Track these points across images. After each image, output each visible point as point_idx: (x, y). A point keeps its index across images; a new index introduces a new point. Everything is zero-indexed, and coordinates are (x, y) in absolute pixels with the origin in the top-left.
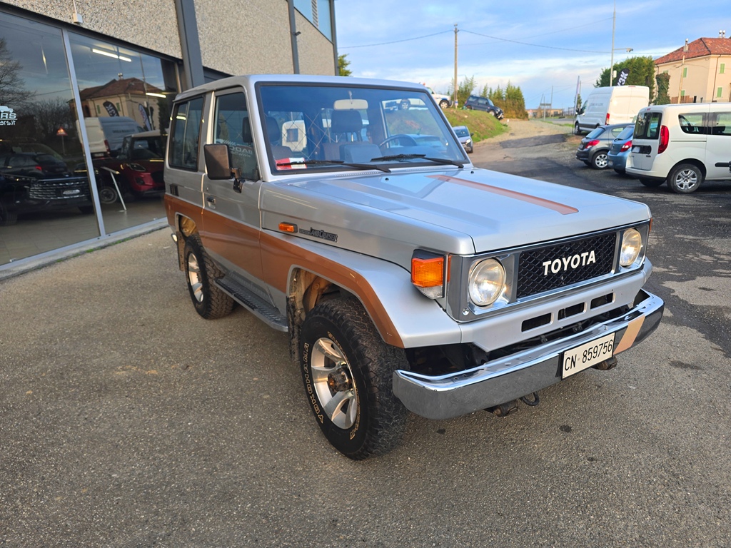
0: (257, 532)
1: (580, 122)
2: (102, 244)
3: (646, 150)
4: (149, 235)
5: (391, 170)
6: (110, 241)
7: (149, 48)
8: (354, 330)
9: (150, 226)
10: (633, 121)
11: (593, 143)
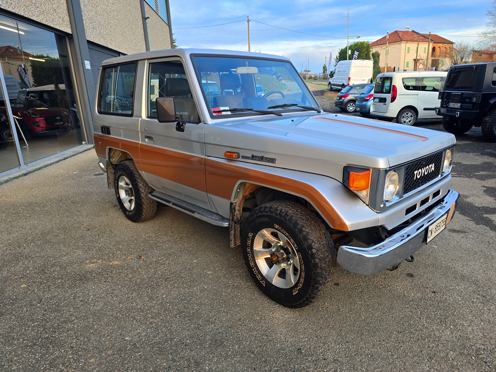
0: (251, 363)
1: (331, 83)
2: (24, 172)
3: (383, 100)
4: (57, 164)
5: (282, 114)
6: (30, 169)
7: (49, 25)
8: (298, 221)
9: (56, 157)
10: (368, 82)
11: (345, 96)
